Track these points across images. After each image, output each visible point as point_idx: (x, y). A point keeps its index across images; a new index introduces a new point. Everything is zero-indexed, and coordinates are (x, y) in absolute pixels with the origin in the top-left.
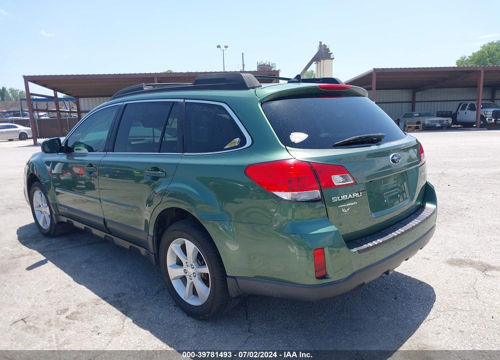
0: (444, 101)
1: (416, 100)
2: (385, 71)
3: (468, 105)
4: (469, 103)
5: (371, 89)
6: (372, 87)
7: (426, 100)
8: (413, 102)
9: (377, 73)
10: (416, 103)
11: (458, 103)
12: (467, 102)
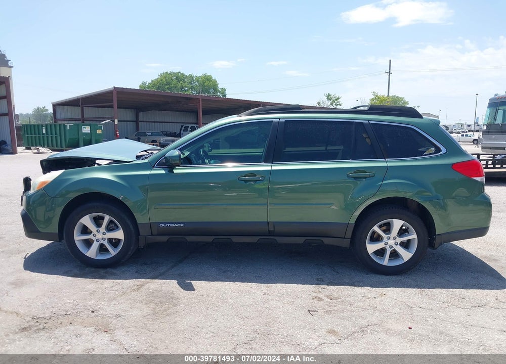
0: (162, 122)
1: (140, 120)
2: (125, 91)
3: (190, 128)
4: (190, 126)
5: (113, 108)
6: (113, 105)
7: (148, 120)
8: (137, 122)
9: (117, 92)
10: (140, 123)
11: (181, 125)
12: (187, 125)
